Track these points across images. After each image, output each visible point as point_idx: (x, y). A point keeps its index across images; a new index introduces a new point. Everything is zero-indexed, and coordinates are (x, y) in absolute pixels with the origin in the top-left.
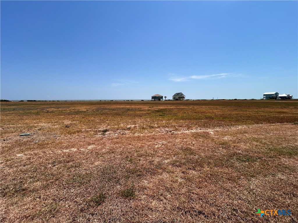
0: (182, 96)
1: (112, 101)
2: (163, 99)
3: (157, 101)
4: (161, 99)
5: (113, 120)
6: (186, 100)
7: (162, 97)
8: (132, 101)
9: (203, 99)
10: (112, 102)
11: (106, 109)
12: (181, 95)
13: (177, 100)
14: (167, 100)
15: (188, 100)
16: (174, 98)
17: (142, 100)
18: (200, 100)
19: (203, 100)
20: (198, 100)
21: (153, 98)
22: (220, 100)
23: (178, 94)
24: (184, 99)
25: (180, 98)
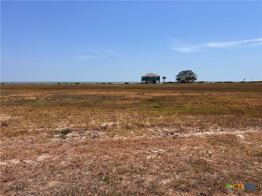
0: (192, 76)
1: (78, 83)
2: (159, 80)
3: (150, 85)
4: (157, 82)
5: (79, 115)
6: (199, 82)
7: (158, 78)
8: (110, 83)
9: (226, 81)
10: (78, 85)
11: (67, 97)
12: (191, 74)
13: (183, 82)
14: (167, 83)
15: (201, 82)
16: (178, 79)
17: (126, 83)
18: (222, 83)
19: (228, 82)
20: (218, 82)
21: (144, 78)
22: (257, 82)
23: (185, 73)
24: (196, 81)
25: (188, 79)
